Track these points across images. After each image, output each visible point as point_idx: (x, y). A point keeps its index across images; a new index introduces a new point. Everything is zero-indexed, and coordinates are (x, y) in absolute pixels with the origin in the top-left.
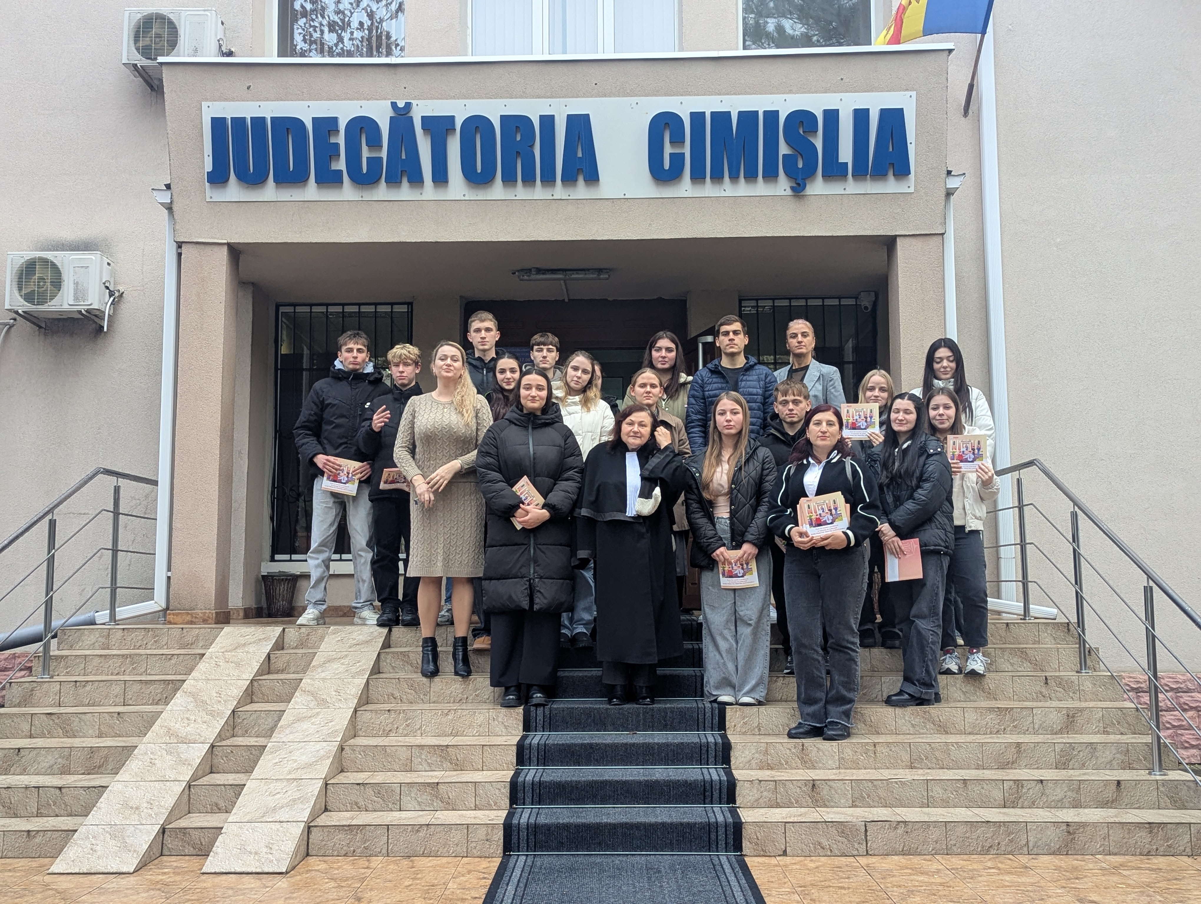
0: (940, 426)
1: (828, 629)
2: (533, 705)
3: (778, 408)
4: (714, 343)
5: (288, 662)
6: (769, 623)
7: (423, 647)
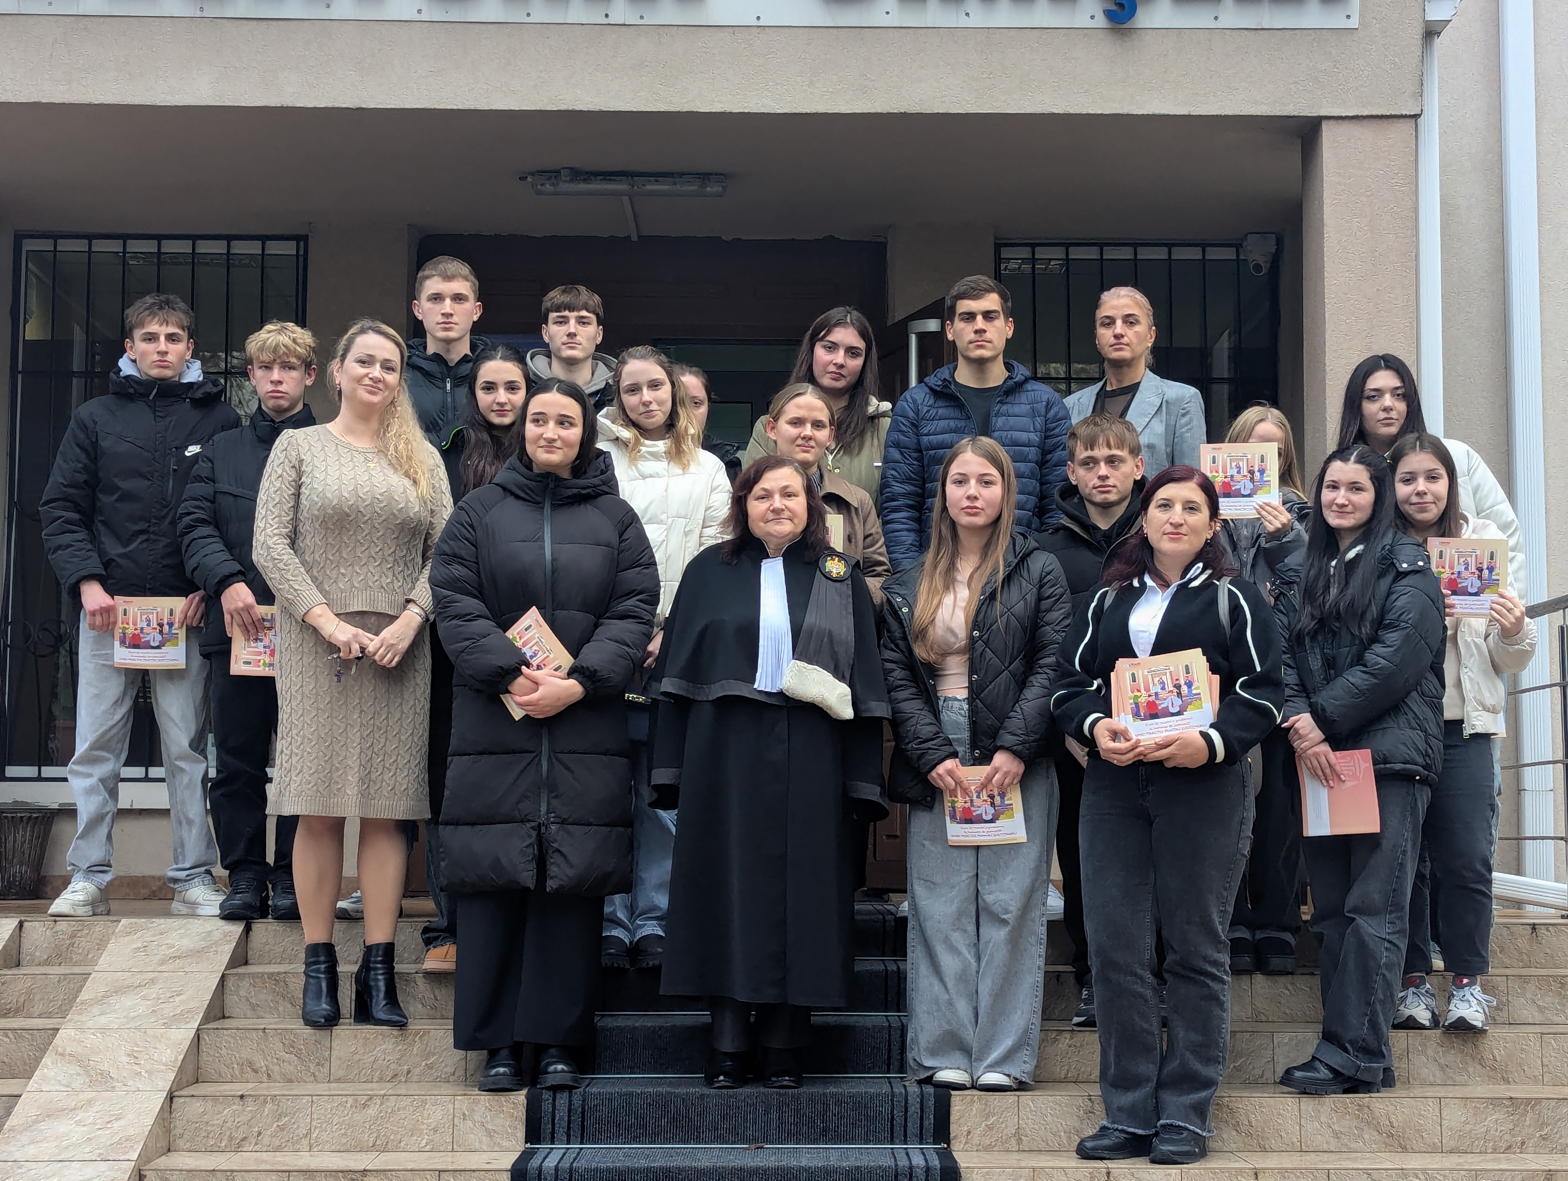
0: (1420, 516)
1: (1165, 933)
2: (548, 1088)
3: (1079, 476)
4: (942, 333)
5: (29, 993)
6: (1044, 919)
7: (308, 965)
